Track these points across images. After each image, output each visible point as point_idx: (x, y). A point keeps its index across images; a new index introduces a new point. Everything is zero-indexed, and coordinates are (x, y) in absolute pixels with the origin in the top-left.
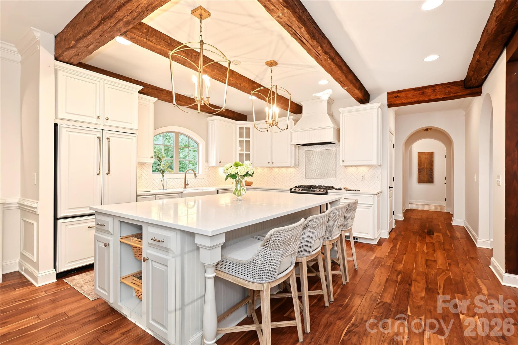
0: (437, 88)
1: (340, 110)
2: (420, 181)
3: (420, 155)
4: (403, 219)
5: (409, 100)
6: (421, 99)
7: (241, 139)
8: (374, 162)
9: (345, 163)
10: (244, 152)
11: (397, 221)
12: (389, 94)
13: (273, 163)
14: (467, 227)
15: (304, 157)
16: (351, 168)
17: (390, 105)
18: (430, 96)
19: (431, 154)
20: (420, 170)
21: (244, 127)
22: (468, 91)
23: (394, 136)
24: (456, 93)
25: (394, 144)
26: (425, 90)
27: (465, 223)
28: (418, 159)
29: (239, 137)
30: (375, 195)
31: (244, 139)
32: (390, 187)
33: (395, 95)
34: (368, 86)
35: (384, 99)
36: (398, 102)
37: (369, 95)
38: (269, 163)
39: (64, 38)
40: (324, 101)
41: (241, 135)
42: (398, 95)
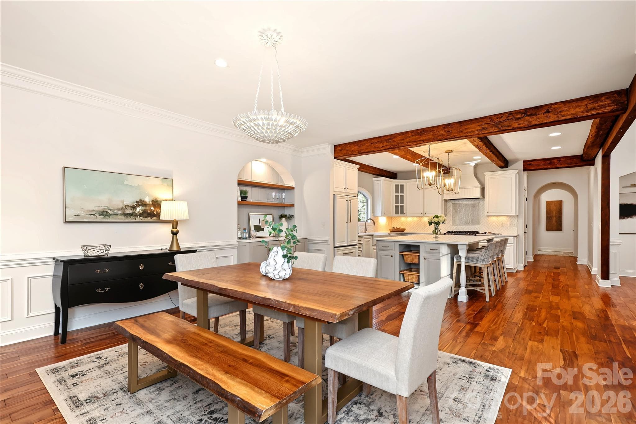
0: (562, 159)
1: (485, 173)
2: (549, 229)
3: (549, 203)
4: (533, 261)
5: (540, 167)
6: (549, 166)
7: (397, 194)
8: (513, 213)
9: (488, 214)
10: (399, 205)
11: (528, 262)
12: (524, 162)
13: (425, 213)
14: (589, 265)
15: (451, 209)
16: (492, 217)
17: (524, 170)
18: (556, 165)
19: (560, 203)
20: (549, 218)
21: (399, 184)
22: (585, 163)
23: (526, 192)
24: (575, 164)
25: (527, 198)
26: (553, 161)
27: (587, 262)
28: (547, 207)
29: (395, 193)
30: (515, 237)
31: (399, 194)
32: (524, 232)
33: (529, 163)
34: (508, 157)
35: (520, 165)
36: (531, 168)
37: (508, 162)
38: (422, 213)
39: (347, 149)
40: (472, 166)
41: (397, 191)
42: (532, 163)
